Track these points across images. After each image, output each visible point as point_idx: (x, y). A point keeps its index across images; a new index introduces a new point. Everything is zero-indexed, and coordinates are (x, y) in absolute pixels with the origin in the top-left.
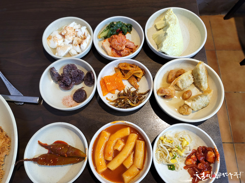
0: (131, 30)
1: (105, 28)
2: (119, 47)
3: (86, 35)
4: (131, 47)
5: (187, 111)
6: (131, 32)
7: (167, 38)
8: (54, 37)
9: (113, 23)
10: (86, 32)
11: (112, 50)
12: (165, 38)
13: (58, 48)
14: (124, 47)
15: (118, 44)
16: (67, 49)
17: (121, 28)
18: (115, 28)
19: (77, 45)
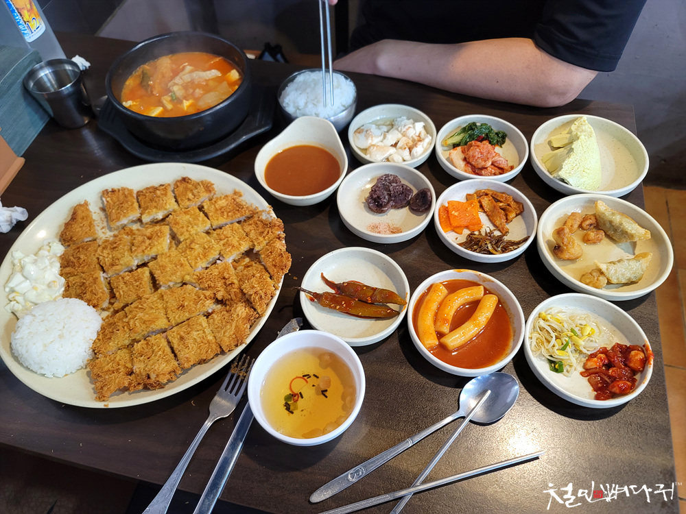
0: (504, 142)
1: (459, 130)
2: (480, 161)
3: (422, 136)
4: (502, 166)
5: (597, 280)
6: (503, 146)
8: (367, 131)
9: (474, 124)
10: (423, 132)
11: (465, 165)
13: (372, 148)
14: (490, 163)
15: (479, 156)
16: (388, 151)
17: (487, 135)
18: (476, 132)
19: (405, 148)
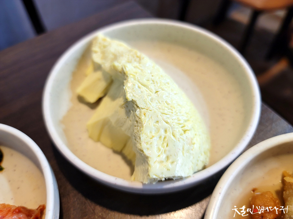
7: (143, 117)
12: (138, 122)
